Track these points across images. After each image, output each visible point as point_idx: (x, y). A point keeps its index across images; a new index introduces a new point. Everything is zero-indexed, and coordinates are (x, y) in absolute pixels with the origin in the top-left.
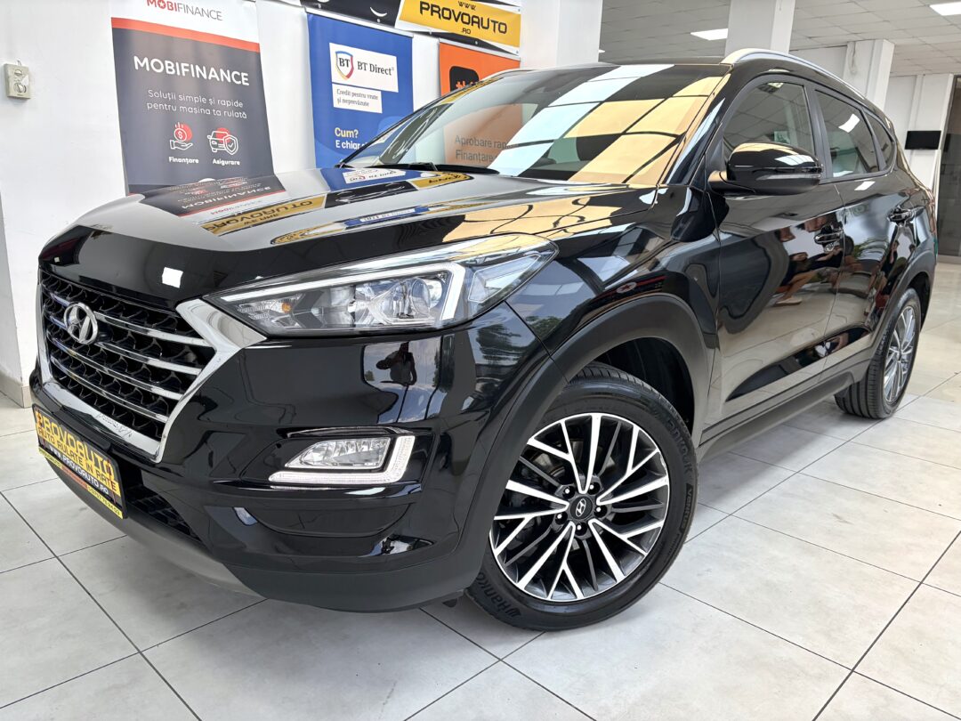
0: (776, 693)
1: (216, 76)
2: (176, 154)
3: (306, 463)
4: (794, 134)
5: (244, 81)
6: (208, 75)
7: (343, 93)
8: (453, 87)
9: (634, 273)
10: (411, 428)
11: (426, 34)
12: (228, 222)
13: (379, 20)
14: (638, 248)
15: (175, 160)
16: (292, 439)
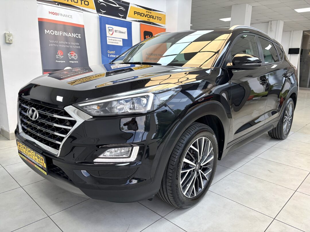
0: (250, 226)
1: (71, 35)
2: (58, 60)
3: (105, 156)
4: (252, 51)
5: (79, 37)
6: (68, 35)
7: (110, 40)
8: (145, 38)
9: (204, 95)
10: (138, 144)
11: (136, 21)
12: (75, 82)
13: (121, 17)
14: (205, 87)
15: (58, 61)
16: (101, 148)
